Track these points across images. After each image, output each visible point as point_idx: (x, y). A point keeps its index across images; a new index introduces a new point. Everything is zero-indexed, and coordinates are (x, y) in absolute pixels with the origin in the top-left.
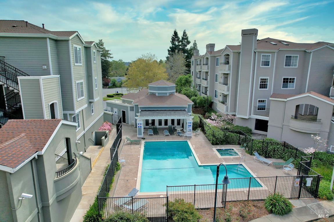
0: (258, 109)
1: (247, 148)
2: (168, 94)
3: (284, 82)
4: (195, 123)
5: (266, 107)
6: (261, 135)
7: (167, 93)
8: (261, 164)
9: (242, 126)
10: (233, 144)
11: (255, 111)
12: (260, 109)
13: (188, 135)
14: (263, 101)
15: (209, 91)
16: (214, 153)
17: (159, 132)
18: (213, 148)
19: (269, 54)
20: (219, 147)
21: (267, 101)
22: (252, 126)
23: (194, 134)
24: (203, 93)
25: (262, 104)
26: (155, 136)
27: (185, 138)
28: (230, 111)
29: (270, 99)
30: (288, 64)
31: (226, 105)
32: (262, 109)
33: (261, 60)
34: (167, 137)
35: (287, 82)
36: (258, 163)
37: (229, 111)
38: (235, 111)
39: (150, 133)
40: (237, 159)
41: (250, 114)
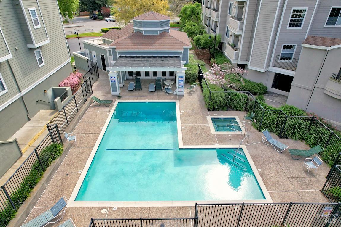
0: (281, 59)
1: (255, 120)
2: (159, 33)
3: (331, 15)
4: (192, 74)
5: (293, 57)
6: (279, 95)
7: (157, 31)
8: (272, 150)
9: (254, 82)
10: (237, 110)
11: (275, 62)
12: (284, 59)
13: (178, 93)
14: (291, 47)
15: (218, 27)
16: (207, 125)
17: (143, 87)
18: (208, 115)
20: (216, 115)
21: (296, 46)
22: (268, 82)
23: (189, 91)
24: (212, 29)
25: (288, 51)
26: (137, 93)
27: (174, 97)
28: (241, 59)
29: (303, 45)
31: (236, 50)
32: (287, 59)
34: (151, 94)
36: (267, 148)
37: (239, 59)
38: (248, 60)
39: (130, 89)
40: (236, 137)
41: (268, 66)
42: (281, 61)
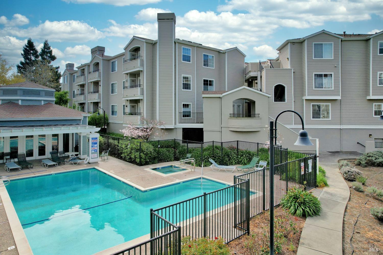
2: (43, 103)
3: (204, 84)
5: (191, 114)
7: (41, 100)
11: (180, 119)
14: (188, 105)
15: (101, 107)
16: (152, 173)
18: (144, 168)
19: (190, 48)
20: (152, 167)
21: (191, 105)
22: (179, 136)
25: (187, 110)
30: (206, 64)
32: (188, 116)
33: (182, 54)
35: (207, 85)
40: (189, 173)
41: (175, 123)
42: (184, 118)
